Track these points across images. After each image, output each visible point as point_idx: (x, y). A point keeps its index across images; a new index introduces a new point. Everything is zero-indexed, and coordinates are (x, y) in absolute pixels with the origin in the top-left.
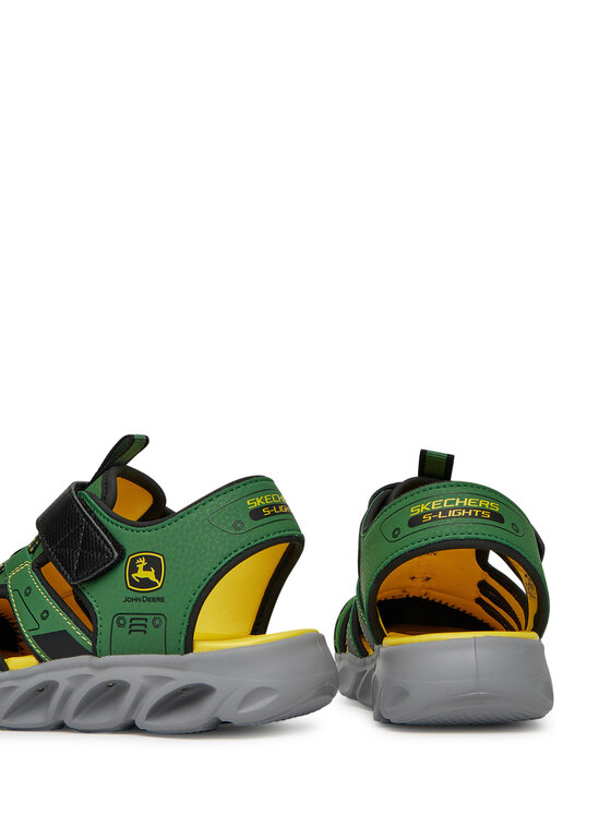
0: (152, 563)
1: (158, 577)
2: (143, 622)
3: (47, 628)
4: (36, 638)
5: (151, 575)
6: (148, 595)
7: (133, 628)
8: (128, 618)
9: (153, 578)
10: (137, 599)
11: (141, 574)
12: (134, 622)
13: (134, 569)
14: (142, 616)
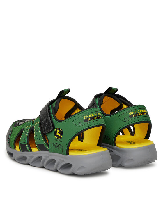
0: (60, 132)
1: (61, 135)
2: (58, 146)
3: (40, 143)
4: (37, 144)
5: (59, 134)
6: (59, 140)
7: (56, 147)
8: (55, 144)
9: (60, 136)
10: (57, 140)
11: (58, 134)
12: (56, 145)
13: (56, 132)
14: (57, 144)
